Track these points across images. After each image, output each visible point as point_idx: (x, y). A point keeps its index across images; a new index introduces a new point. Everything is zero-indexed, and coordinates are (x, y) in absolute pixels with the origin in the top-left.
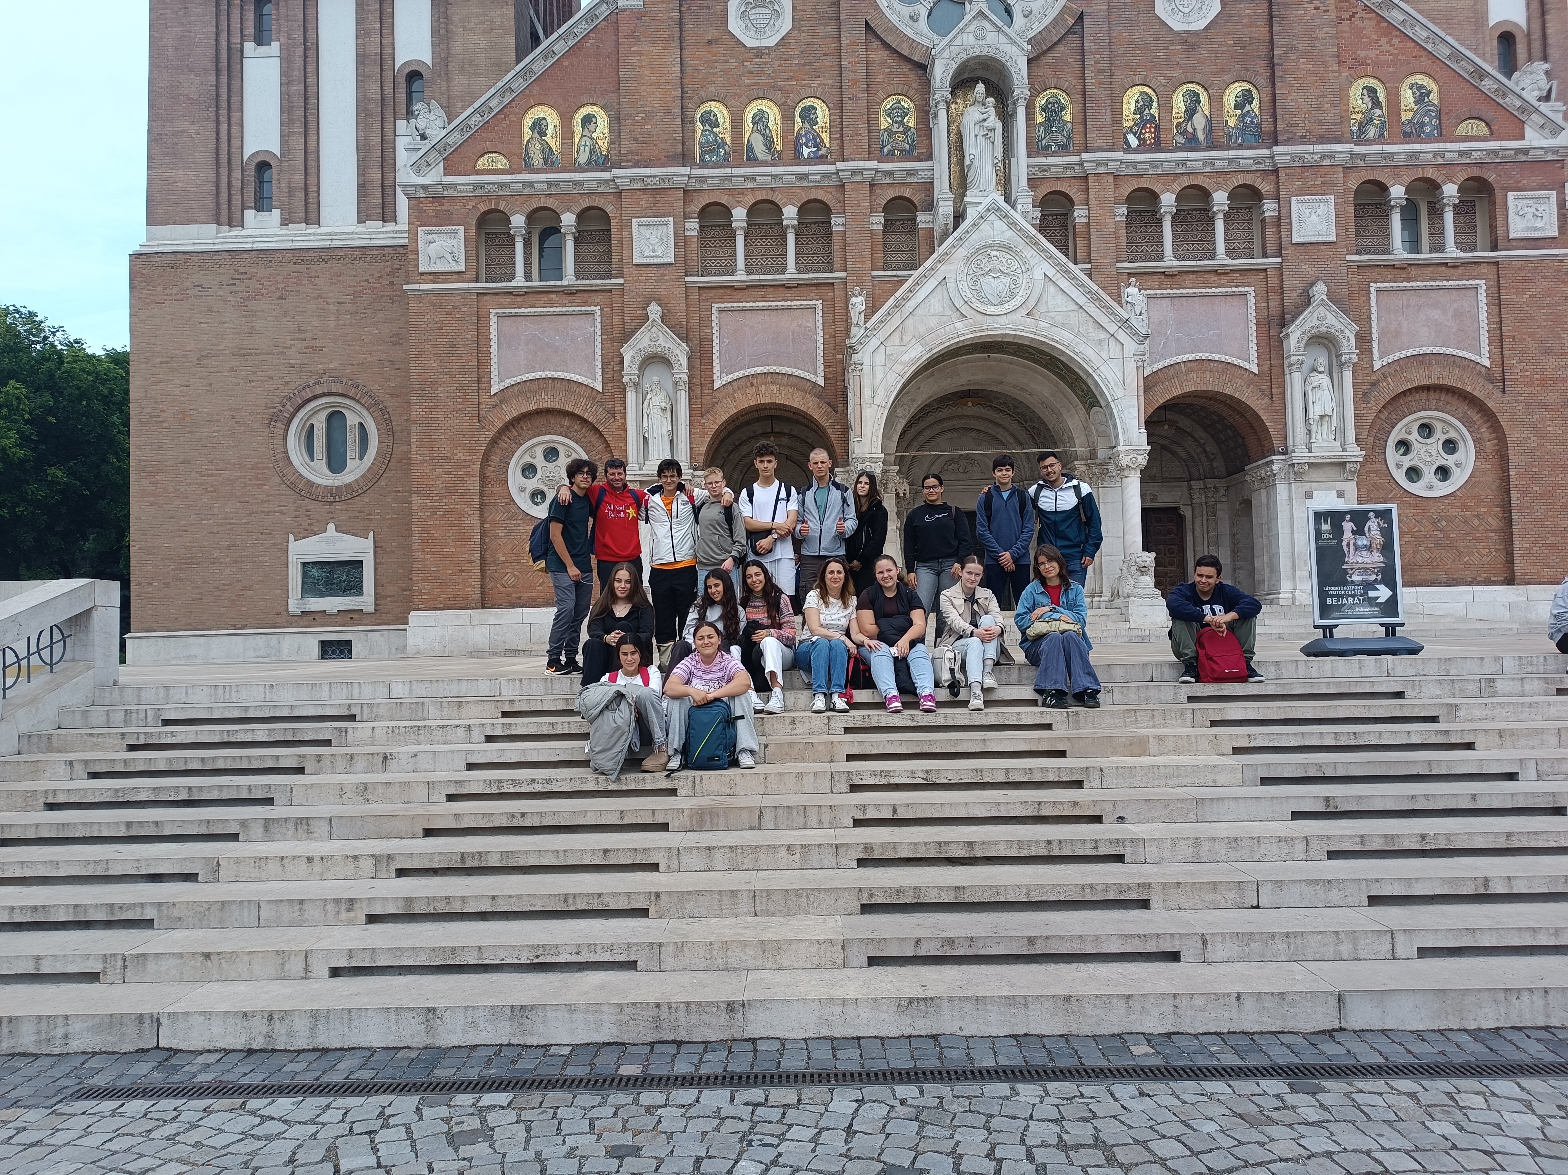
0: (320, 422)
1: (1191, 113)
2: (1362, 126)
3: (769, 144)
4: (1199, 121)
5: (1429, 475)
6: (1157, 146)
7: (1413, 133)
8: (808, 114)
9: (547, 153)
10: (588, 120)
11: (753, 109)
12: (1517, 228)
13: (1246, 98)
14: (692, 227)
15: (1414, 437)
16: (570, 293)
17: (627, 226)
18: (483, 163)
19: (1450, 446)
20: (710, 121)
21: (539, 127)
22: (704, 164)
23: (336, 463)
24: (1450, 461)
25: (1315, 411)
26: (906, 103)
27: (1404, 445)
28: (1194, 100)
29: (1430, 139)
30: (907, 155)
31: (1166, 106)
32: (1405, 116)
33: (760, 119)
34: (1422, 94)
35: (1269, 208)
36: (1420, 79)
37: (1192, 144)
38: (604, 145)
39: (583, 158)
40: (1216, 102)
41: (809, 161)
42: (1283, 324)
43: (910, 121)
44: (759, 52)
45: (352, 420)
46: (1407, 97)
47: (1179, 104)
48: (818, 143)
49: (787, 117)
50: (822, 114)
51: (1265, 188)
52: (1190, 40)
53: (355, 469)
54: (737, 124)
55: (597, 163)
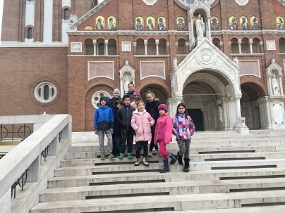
0: (42, 88)
1: (244, 22)
2: (279, 26)
3: (152, 26)
4: (245, 24)
10: (111, 19)
11: (148, 18)
13: (255, 20)
14: (135, 43)
16: (107, 58)
17: (120, 43)
18: (86, 28)
20: (139, 20)
21: (100, 20)
22: (138, 30)
23: (46, 97)
26: (182, 18)
28: (244, 20)
31: (238, 21)
33: (150, 21)
35: (261, 43)
37: (244, 29)
38: (115, 25)
39: (110, 28)
40: (249, 20)
42: (266, 67)
43: (183, 22)
44: (150, 6)
45: (50, 87)
47: (241, 20)
49: (156, 21)
50: (164, 20)
51: (260, 38)
52: (243, 7)
53: (51, 99)
54: (145, 21)
55: (113, 29)
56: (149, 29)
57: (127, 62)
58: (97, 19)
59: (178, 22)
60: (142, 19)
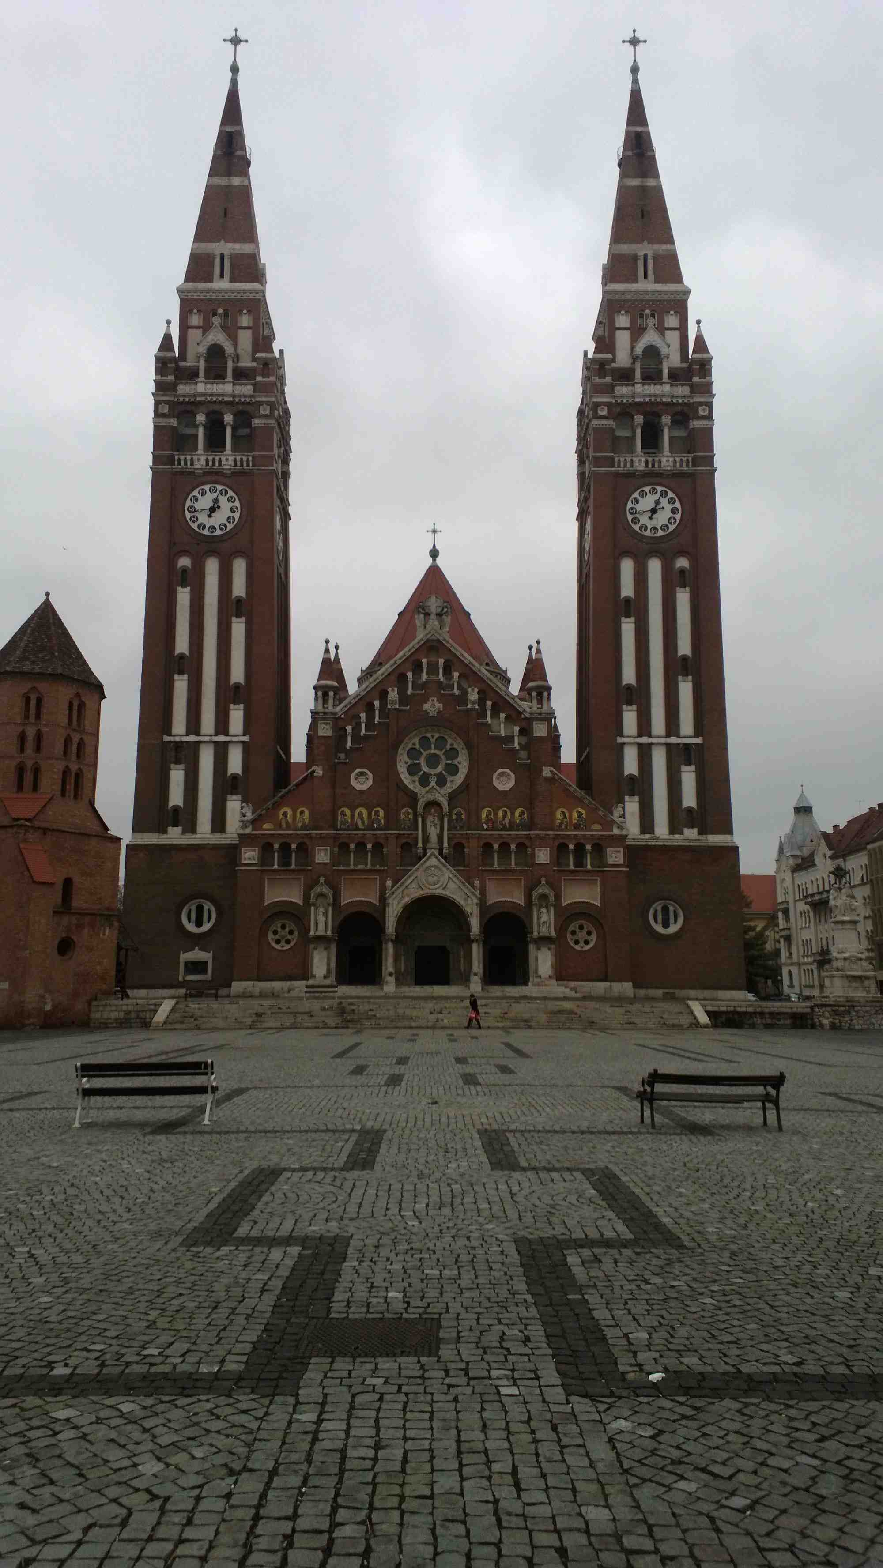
0: (194, 908)
1: (504, 817)
2: (561, 824)
3: (363, 822)
4: (507, 820)
5: (582, 943)
6: (493, 830)
7: (577, 827)
8: (377, 813)
9: (287, 822)
10: (302, 813)
11: (358, 811)
12: (610, 861)
13: (522, 813)
14: (336, 849)
15: (577, 930)
16: (293, 871)
17: (313, 849)
18: (265, 826)
19: (589, 933)
20: (343, 814)
21: (285, 814)
22: (341, 829)
23: (199, 924)
24: (589, 938)
25: (542, 920)
26: (410, 811)
27: (573, 933)
28: (505, 813)
29: (582, 830)
30: (409, 828)
31: (496, 814)
32: (574, 822)
33: (360, 814)
34: (580, 814)
35: (529, 850)
36: (580, 810)
37: (504, 828)
38: (307, 821)
39: (300, 825)
40: (513, 814)
41: (378, 829)
42: (533, 890)
43: (411, 817)
44: (361, 792)
45: (206, 908)
46: (575, 815)
47: (500, 814)
48: (379, 822)
49: (369, 814)
50: (382, 813)
51: (527, 843)
52: (505, 793)
53: (206, 927)
54: (352, 816)
55: (304, 828)
56: (357, 829)
57: (322, 880)
58: (281, 812)
59: (402, 817)
60: (348, 812)
